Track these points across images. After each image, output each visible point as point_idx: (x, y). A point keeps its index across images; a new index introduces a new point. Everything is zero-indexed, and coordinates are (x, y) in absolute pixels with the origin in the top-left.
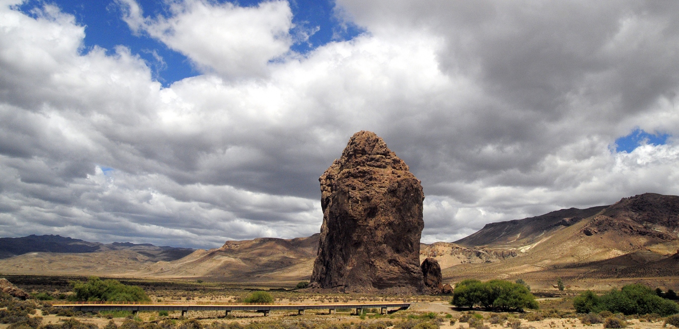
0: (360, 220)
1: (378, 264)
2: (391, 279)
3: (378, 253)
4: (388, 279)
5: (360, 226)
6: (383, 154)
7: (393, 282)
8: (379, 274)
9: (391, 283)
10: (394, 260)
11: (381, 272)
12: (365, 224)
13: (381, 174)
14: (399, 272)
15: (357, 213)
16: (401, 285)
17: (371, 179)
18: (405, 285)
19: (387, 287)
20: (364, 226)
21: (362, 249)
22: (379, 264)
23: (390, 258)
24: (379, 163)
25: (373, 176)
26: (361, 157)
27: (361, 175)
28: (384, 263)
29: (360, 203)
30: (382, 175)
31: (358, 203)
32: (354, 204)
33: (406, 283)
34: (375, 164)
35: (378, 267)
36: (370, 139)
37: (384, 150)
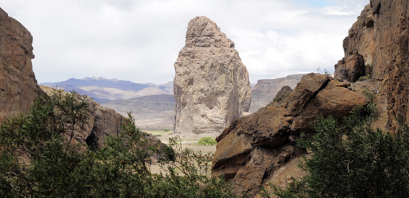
0: (183, 88)
1: (194, 118)
2: (202, 128)
3: (195, 110)
4: (201, 128)
5: (183, 92)
6: (209, 36)
7: (204, 130)
8: (196, 125)
9: (203, 131)
10: (205, 115)
11: (196, 123)
12: (187, 90)
13: (201, 52)
14: (207, 123)
15: (181, 83)
16: (209, 132)
17: (193, 57)
18: (212, 132)
19: (201, 133)
20: (186, 92)
21: (187, 108)
22: (196, 118)
23: (203, 114)
24: (203, 44)
25: (195, 55)
26: (192, 39)
27: (188, 54)
28: (198, 117)
29: (182, 76)
30: (202, 54)
31: (181, 76)
32: (179, 77)
33: (213, 131)
34: (201, 45)
35: (195, 120)
36: (199, 25)
37: (209, 32)
